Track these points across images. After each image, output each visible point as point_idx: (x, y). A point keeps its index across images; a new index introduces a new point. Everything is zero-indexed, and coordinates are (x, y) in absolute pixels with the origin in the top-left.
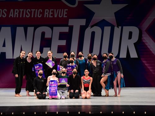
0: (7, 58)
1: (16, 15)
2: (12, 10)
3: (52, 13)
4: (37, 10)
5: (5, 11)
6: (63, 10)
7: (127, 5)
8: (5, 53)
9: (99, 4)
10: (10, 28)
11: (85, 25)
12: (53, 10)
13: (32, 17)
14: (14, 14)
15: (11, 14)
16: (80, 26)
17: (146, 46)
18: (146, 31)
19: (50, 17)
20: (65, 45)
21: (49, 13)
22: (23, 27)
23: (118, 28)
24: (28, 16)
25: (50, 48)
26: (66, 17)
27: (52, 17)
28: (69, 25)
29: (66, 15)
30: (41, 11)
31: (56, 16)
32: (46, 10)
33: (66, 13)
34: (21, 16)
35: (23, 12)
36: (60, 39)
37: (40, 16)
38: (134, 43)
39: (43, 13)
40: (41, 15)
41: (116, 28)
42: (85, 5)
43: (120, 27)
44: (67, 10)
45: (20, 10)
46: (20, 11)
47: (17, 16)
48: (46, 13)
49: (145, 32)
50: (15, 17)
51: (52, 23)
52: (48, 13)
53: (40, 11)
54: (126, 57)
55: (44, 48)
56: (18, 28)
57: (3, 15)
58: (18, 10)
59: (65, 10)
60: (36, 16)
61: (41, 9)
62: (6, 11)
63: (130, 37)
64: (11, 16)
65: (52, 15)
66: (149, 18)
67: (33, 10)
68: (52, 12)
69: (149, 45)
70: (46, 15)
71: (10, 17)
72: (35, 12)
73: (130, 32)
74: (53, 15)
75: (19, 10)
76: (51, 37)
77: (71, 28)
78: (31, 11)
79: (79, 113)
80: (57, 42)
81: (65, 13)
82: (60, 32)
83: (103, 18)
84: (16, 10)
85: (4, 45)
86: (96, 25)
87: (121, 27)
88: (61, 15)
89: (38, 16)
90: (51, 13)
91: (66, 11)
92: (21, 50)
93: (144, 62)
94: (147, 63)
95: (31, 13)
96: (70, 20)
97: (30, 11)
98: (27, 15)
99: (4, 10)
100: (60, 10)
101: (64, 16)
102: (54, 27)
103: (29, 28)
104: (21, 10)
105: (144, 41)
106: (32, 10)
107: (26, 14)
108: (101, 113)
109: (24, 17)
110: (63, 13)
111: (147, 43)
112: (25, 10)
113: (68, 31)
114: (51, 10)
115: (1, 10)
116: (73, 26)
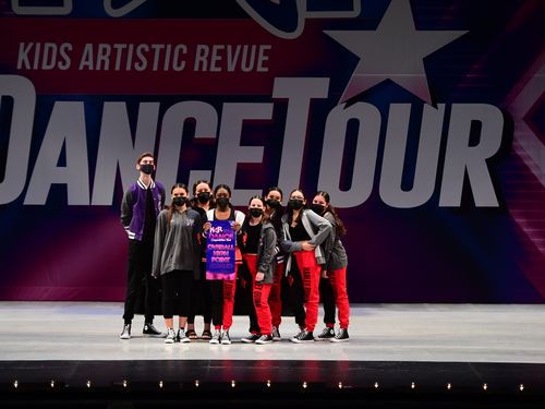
0: (70, 203)
1: (103, 62)
2: (89, 47)
3: (220, 58)
4: (169, 47)
5: (66, 49)
6: (254, 47)
7: (464, 32)
8: (65, 185)
9: (375, 29)
10: (82, 103)
11: (326, 96)
12: (222, 47)
13: (155, 68)
14: (95, 58)
15: (87, 60)
16: (312, 100)
17: (527, 168)
18: (525, 119)
19: (213, 69)
20: (261, 161)
21: (209, 59)
22: (124, 103)
23: (436, 108)
24: (141, 65)
25: (210, 172)
26: (266, 70)
27: (219, 69)
28: (275, 95)
29: (264, 64)
30: (185, 51)
31: (231, 68)
32: (199, 47)
33: (266, 58)
34: (117, 68)
35: (125, 52)
36: (243, 143)
37: (179, 65)
38: (487, 160)
39: (189, 58)
40: (183, 63)
41: (427, 108)
42: (326, 32)
43: (442, 106)
44: (269, 47)
45: (116, 46)
46: (114, 51)
47: (106, 68)
48: (198, 58)
49: (524, 124)
50: (98, 68)
51: (219, 91)
52: (206, 58)
53: (181, 50)
54: (459, 205)
55: (191, 172)
56: (106, 104)
57: (60, 63)
58: (108, 47)
59: (263, 48)
60: (166, 68)
61: (184, 43)
62: (70, 48)
63: (474, 140)
64: (86, 67)
65: (218, 64)
66: (537, 75)
67: (158, 47)
68: (220, 52)
69: (537, 167)
70: (201, 63)
71: (81, 68)
72: (163, 52)
73: (473, 121)
74: (222, 63)
75: (112, 46)
76: (214, 136)
77: (281, 107)
78: (153, 51)
79: (305, 386)
80: (233, 155)
81: (262, 58)
82: (244, 121)
83: (385, 76)
84: (101, 46)
85: (62, 162)
86: (364, 97)
87: (444, 105)
88: (247, 65)
89: (176, 68)
90: (215, 58)
91: (266, 53)
92: (118, 177)
93: (519, 221)
94: (529, 225)
95: (150, 55)
96: (278, 81)
97: (147, 49)
98: (137, 65)
99: (63, 47)
100: (246, 47)
101: (260, 69)
103: (143, 105)
104: (120, 47)
105: (519, 153)
106: (153, 46)
107: (136, 59)
108: (376, 386)
109: (128, 68)
110: (254, 59)
111: (530, 158)
112: (131, 46)
113: (270, 118)
114: (216, 48)
115: (54, 46)
116: (287, 100)
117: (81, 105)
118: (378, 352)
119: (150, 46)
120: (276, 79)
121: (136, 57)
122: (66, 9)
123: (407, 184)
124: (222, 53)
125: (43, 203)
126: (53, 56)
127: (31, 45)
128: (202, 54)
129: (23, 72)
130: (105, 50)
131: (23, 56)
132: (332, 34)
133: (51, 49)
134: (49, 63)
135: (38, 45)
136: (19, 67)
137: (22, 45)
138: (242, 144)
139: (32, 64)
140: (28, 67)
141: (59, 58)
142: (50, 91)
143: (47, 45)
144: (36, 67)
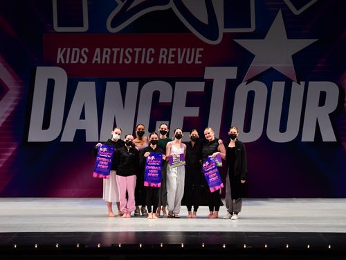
0: (87, 141)
1: (106, 59)
2: (98, 50)
3: (173, 56)
4: (144, 50)
5: (85, 51)
6: (193, 50)
7: (315, 40)
8: (84, 130)
9: (263, 38)
10: (94, 83)
11: (234, 76)
12: (175, 49)
13: (136, 62)
14: (102, 56)
15: (97, 57)
16: (227, 80)
19: (170, 62)
20: (197, 116)
21: (167, 56)
22: (118, 83)
23: (300, 84)
24: (128, 60)
25: (168, 122)
26: (200, 62)
27: (173, 62)
28: (206, 77)
29: (199, 59)
30: (153, 52)
31: (180, 61)
32: (162, 50)
33: (200, 56)
34: (114, 62)
35: (119, 53)
37: (150, 60)
38: (329, 114)
39: (156, 56)
40: (152, 59)
41: (294, 84)
42: (236, 40)
43: (303, 83)
44: (202, 49)
45: (113, 49)
46: (112, 53)
47: (108, 62)
48: (161, 56)
50: (103, 62)
51: (173, 75)
52: (166, 56)
53: (151, 51)
54: (313, 141)
55: (157, 122)
56: (108, 84)
57: (81, 60)
58: (109, 50)
59: (198, 50)
60: (143, 62)
61: (153, 47)
62: (87, 51)
63: (322, 103)
64: (96, 62)
65: (172, 59)
67: (138, 50)
68: (173, 53)
70: (163, 59)
71: (93, 62)
72: (140, 53)
73: (321, 92)
74: (175, 59)
75: (111, 50)
76: (170, 101)
77: (209, 84)
78: (135, 52)
79: (224, 247)
80: (181, 112)
82: (188, 92)
83: (269, 66)
84: (105, 50)
85: (83, 117)
86: (258, 78)
88: (190, 60)
89: (148, 62)
90: (171, 56)
91: (200, 53)
92: (115, 126)
95: (133, 55)
97: (131, 51)
98: (125, 60)
99: (84, 49)
100: (189, 50)
101: (197, 62)
102: (177, 83)
103: (129, 84)
104: (116, 50)
106: (135, 49)
107: (125, 57)
108: (266, 246)
109: (121, 62)
110: (193, 56)
112: (122, 50)
113: (203, 90)
114: (171, 50)
115: (78, 50)
116: (212, 80)
117: (93, 84)
118: (267, 226)
119: (133, 49)
120: (207, 68)
121: (125, 56)
122: (85, 28)
123: (283, 128)
124: (175, 53)
125: (72, 141)
126: (78, 56)
127: (65, 49)
128: (163, 54)
129: (60, 65)
130: (107, 52)
131: (60, 56)
132: (239, 41)
133: (76, 51)
134: (75, 60)
135: (69, 49)
136: (58, 62)
137: (60, 49)
138: (186, 106)
139: (65, 61)
140: (63, 62)
141: (81, 57)
142: (76, 76)
143: (74, 49)
144: (67, 62)
